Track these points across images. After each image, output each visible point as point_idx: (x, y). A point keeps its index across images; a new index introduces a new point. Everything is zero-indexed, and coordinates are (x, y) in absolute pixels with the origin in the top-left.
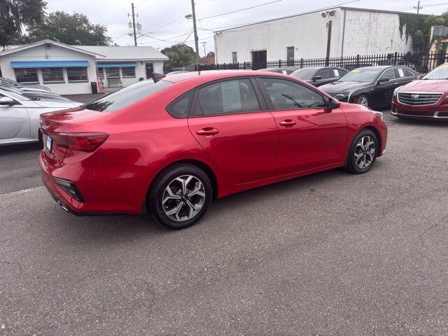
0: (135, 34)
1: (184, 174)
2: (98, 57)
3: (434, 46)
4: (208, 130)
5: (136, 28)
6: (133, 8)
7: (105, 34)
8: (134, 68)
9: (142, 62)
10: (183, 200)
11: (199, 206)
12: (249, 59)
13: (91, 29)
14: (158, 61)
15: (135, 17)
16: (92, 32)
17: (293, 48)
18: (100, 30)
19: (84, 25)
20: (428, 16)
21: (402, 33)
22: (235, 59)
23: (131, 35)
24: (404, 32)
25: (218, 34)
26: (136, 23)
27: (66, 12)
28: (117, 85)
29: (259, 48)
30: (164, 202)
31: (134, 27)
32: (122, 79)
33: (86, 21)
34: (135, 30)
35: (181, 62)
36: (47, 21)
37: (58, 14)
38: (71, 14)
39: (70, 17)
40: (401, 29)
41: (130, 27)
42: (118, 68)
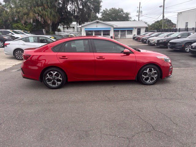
0: (139, 15)
1: (54, 71)
2: (114, 26)
4: (64, 57)
5: (140, 13)
6: (140, 4)
7: (129, 16)
8: (132, 30)
9: (136, 28)
10: (53, 79)
11: (59, 83)
13: (124, 14)
14: (143, 28)
15: (140, 8)
16: (124, 15)
18: (127, 14)
19: (122, 13)
22: (187, 26)
23: (137, 16)
25: (179, 14)
26: (140, 10)
27: (116, 8)
28: (124, 37)
30: (46, 79)
31: (139, 12)
32: (126, 35)
33: (122, 11)
34: (139, 14)
36: (108, 12)
37: (112, 9)
38: (117, 8)
39: (117, 10)
41: (137, 12)
42: (125, 30)
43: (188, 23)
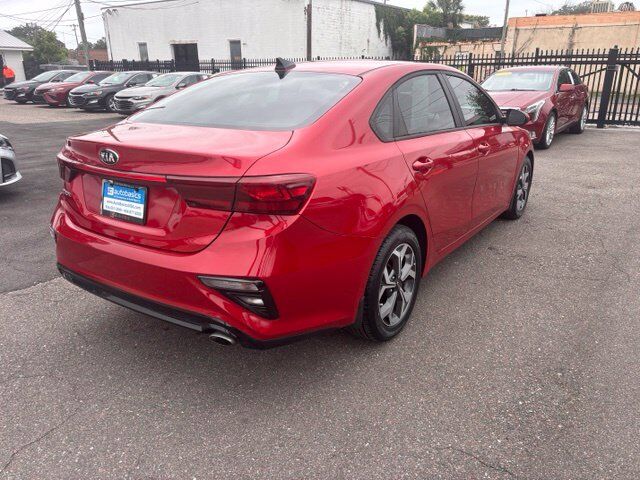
1: (401, 243)
3: (418, 51)
10: (396, 288)
12: (168, 56)
14: (13, 52)
17: (239, 42)
20: (408, 11)
21: (379, 32)
22: (144, 53)
24: (382, 30)
25: (110, 12)
29: (184, 39)
30: (380, 297)
35: (43, 56)
40: (378, 26)
43: (145, 44)
